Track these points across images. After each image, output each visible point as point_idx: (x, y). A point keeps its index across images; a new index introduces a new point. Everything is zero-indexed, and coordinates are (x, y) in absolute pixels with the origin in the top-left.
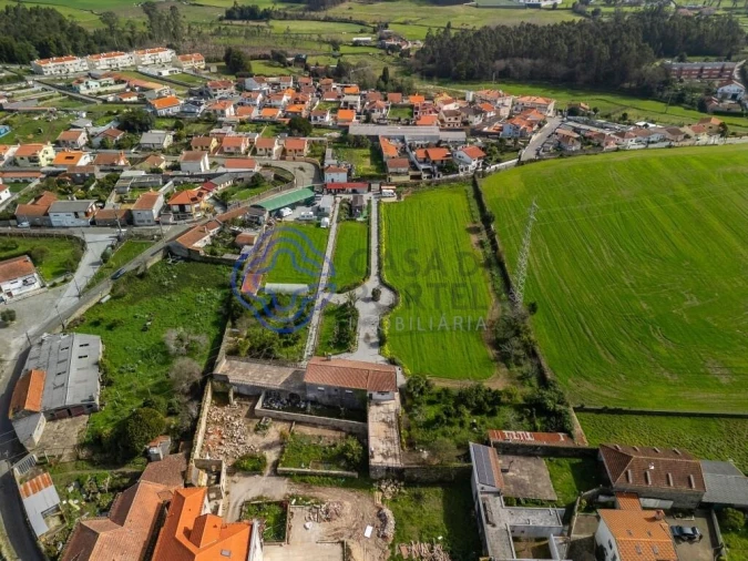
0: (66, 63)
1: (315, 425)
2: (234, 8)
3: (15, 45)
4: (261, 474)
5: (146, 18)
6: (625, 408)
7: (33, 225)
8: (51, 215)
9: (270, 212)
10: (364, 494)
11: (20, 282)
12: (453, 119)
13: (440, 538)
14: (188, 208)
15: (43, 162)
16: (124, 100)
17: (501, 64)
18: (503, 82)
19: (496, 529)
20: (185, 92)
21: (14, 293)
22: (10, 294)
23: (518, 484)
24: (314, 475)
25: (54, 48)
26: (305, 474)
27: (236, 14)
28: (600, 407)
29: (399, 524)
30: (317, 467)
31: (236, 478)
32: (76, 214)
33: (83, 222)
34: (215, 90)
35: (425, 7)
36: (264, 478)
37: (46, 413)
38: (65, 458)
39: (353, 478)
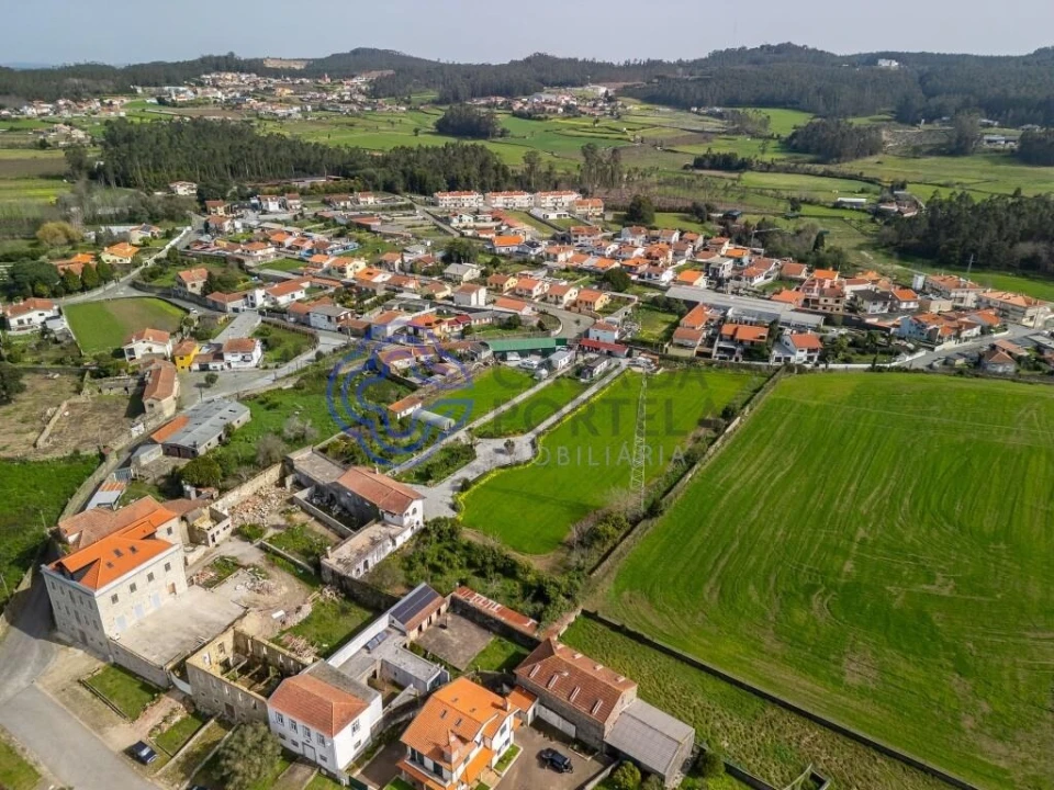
0: (463, 197)
1: (328, 526)
2: (705, 156)
3: (429, 178)
4: (251, 543)
5: (582, 160)
6: (647, 636)
7: (296, 322)
8: (311, 315)
9: (495, 353)
10: (305, 587)
11: (240, 356)
12: (831, 301)
13: (324, 645)
14: (420, 332)
15: (350, 275)
16: (481, 236)
17: (1026, 248)
18: (1025, 275)
19: (370, 656)
20: (550, 235)
21: (233, 365)
22: (229, 365)
23: (442, 643)
24: (284, 558)
25: (463, 183)
26: (279, 555)
27: (707, 163)
28: (618, 624)
29: (307, 621)
30: (292, 554)
31: (234, 538)
32: (329, 318)
33: (332, 327)
34: (577, 236)
35: (1002, 167)
36: (252, 546)
37: (164, 446)
38: (148, 482)
39: (309, 573)
